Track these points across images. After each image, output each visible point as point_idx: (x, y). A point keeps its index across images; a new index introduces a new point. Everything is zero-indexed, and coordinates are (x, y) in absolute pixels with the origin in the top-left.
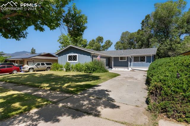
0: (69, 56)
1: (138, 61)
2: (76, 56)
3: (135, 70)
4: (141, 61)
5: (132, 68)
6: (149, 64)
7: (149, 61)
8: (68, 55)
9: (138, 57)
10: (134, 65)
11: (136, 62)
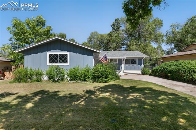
0: (50, 55)
1: (130, 64)
2: (66, 55)
3: (127, 74)
4: (132, 64)
5: (124, 72)
6: (141, 67)
7: (140, 64)
8: (48, 53)
9: (130, 59)
10: (126, 68)
11: (127, 65)
